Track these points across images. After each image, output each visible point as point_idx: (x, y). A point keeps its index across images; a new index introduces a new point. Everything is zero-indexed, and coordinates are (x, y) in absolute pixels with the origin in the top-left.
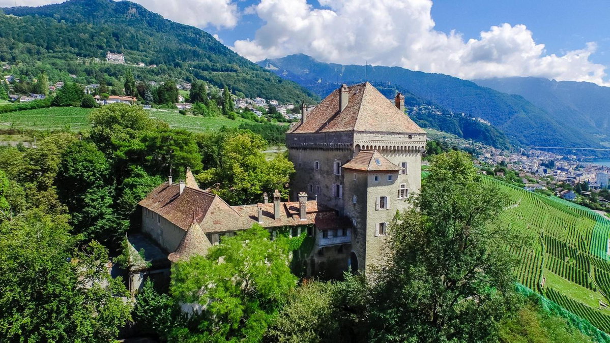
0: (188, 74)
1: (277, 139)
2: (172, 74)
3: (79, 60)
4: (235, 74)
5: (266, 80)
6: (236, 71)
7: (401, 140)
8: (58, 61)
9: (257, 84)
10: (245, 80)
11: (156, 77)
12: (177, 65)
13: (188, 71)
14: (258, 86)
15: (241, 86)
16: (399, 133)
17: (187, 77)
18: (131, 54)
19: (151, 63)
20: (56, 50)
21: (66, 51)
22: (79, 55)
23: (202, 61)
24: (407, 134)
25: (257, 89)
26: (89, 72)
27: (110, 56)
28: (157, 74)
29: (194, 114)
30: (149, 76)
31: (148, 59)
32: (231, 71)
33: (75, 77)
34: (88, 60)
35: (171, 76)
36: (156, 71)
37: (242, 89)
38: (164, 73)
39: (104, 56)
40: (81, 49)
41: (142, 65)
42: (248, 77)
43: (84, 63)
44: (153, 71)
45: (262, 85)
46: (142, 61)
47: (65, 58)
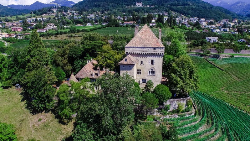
0: (167, 8)
1: (191, 38)
2: (160, 9)
3: (127, 7)
4: (188, 6)
5: (203, 8)
6: (189, 5)
7: (149, 50)
8: (120, 8)
9: (198, 10)
10: (192, 9)
11: (153, 11)
12: (163, 5)
13: (167, 7)
14: (198, 11)
15: (190, 12)
16: (148, 48)
17: (166, 10)
18: (145, 2)
19: (152, 5)
20: (120, 4)
21: (123, 4)
22: (127, 5)
23: (174, 2)
24: (152, 48)
25: (198, 12)
26: (129, 11)
27: (137, 4)
28: (154, 10)
29: (156, 28)
30: (150, 10)
31: (151, 4)
32: (186, 5)
33: (124, 13)
34: (129, 7)
35: (159, 10)
36: (153, 8)
37: (190, 13)
38: (157, 9)
39: (135, 4)
40: (128, 3)
41: (148, 6)
42: (194, 7)
43: (128, 8)
44: (152, 8)
45: (201, 10)
46: (149, 5)
47: (122, 7)
